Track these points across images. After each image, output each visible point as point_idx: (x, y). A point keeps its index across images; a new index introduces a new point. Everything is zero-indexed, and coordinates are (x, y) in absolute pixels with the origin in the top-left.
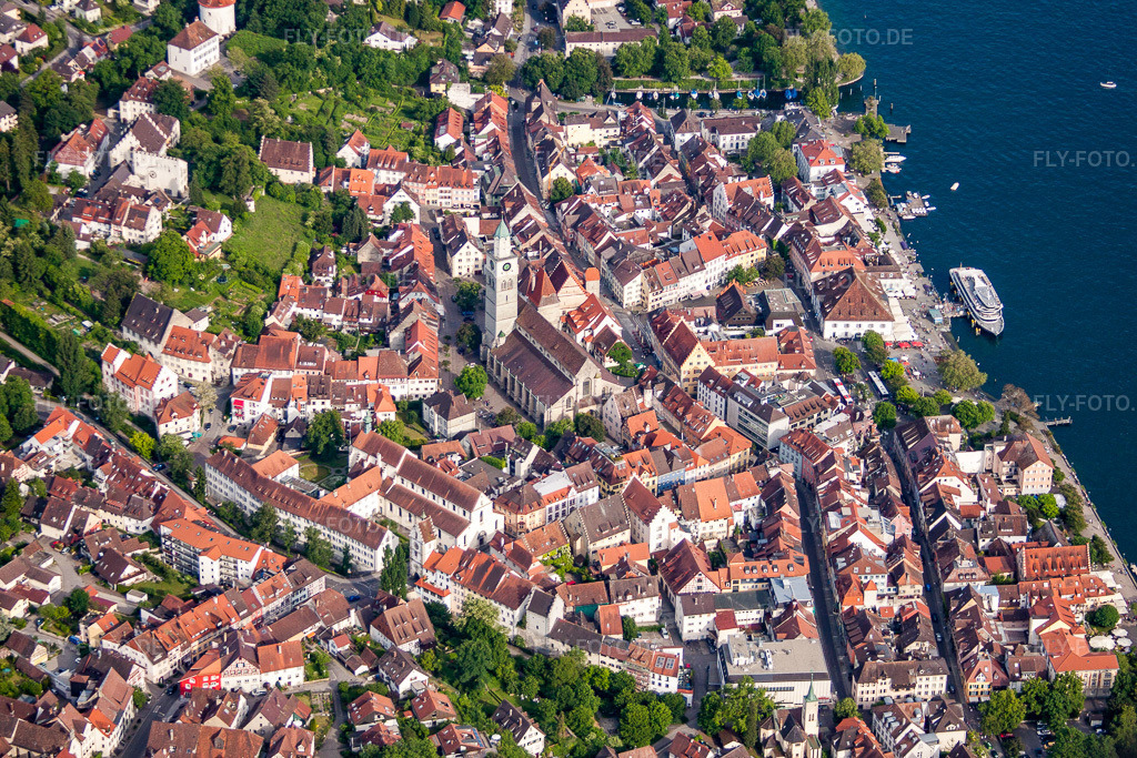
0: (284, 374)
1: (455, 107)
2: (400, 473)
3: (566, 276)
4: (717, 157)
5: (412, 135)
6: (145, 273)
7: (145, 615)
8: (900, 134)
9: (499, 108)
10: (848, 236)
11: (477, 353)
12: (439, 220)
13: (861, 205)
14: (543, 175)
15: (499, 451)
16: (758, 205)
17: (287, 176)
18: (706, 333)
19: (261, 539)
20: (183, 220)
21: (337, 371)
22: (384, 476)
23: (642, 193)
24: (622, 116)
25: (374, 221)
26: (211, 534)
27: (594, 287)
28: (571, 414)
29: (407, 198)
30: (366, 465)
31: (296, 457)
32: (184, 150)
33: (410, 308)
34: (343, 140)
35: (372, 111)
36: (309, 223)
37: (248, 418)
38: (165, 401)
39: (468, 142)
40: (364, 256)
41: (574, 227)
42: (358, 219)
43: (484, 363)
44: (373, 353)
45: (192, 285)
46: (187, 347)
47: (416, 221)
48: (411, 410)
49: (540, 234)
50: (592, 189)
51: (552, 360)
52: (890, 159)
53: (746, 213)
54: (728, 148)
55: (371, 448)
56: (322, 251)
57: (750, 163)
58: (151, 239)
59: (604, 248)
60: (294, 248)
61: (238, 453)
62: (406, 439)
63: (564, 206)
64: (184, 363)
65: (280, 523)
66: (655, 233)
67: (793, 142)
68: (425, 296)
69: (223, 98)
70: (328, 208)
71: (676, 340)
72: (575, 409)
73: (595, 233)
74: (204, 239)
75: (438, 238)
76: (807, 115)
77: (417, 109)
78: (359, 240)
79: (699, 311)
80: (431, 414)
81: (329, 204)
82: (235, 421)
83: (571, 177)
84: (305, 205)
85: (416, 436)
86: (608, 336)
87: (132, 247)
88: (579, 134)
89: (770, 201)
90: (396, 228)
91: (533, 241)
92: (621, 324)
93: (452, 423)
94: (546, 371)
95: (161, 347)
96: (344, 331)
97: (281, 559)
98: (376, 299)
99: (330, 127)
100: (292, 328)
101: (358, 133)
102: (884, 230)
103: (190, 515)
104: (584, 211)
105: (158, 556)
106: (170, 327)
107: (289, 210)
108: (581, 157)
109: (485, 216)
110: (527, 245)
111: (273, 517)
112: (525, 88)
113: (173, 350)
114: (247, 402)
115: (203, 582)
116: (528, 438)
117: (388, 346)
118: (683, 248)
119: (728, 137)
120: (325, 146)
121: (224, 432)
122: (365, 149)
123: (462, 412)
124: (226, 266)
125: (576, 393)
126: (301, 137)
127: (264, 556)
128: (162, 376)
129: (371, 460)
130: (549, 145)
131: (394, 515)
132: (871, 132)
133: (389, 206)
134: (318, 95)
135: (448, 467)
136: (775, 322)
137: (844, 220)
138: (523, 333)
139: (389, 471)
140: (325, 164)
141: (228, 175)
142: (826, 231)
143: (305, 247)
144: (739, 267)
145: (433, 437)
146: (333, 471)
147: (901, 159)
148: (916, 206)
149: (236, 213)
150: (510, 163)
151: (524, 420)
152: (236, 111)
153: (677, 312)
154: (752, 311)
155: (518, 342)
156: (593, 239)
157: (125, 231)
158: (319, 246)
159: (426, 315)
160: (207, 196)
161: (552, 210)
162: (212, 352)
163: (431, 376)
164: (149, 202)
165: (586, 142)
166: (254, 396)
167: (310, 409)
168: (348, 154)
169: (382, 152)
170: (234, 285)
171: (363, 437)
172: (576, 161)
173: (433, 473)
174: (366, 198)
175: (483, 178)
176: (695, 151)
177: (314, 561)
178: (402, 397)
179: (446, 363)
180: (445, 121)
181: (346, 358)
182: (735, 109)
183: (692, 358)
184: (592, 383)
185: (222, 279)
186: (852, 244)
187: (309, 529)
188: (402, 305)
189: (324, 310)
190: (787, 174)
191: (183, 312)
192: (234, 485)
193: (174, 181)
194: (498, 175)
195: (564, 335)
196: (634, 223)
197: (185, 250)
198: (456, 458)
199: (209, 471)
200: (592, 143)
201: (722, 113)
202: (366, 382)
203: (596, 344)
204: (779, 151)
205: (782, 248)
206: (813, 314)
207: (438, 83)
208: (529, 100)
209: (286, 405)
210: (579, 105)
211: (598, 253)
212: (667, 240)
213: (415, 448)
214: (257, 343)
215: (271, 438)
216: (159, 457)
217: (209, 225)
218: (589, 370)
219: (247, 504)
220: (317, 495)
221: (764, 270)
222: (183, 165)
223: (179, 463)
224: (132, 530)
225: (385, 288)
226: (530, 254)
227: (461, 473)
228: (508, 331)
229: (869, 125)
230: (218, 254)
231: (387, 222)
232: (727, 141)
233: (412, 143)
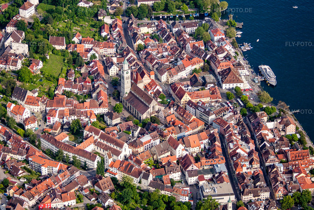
0: (62, 109)
1: (106, 23)
2: (100, 138)
3: (145, 74)
4: (186, 35)
5: (94, 33)
6: (18, 80)
7: (26, 186)
8: (240, 25)
9: (120, 23)
10: (228, 57)
11: (119, 99)
12: (104, 58)
13: (231, 48)
14: (135, 43)
15: (128, 129)
16: (200, 49)
17: (58, 47)
18: (188, 89)
19: (59, 160)
20: (28, 62)
21: (78, 107)
22: (95, 139)
23: (164, 47)
24: (156, 24)
25: (85, 60)
26: (44, 160)
27: (153, 77)
28: (149, 116)
29: (95, 52)
30: (89, 135)
31: (67, 134)
32: (26, 41)
33: (98, 87)
34: (74, 35)
35: (82, 26)
36: (65, 62)
37: (52, 122)
38: (27, 119)
39: (111, 34)
40: (83, 71)
41: (145, 58)
42: (80, 60)
43: (121, 102)
44: (88, 101)
45: (32, 82)
46: (32, 102)
47: (98, 59)
48: (101, 117)
49: (135, 62)
50: (149, 47)
51: (142, 100)
52: (238, 33)
53: (196, 52)
54: (189, 32)
55: (90, 130)
56: (70, 70)
57: (196, 36)
58: (19, 69)
59: (155, 65)
60: (62, 69)
61: (50, 134)
62: (100, 126)
63: (142, 52)
64: (31, 107)
65: (65, 155)
66: (170, 59)
67: (208, 29)
68: (102, 82)
69: (37, 24)
70: (70, 56)
71: (179, 92)
72: (150, 115)
73: (151, 61)
74: (35, 68)
75: (104, 64)
76: (212, 21)
77: (95, 25)
78: (81, 66)
79: (185, 83)
80: (107, 118)
81: (71, 55)
82: (48, 123)
83: (143, 43)
84: (64, 56)
85: (103, 126)
86: (158, 92)
87: (13, 72)
88: (144, 30)
89: (203, 48)
90: (92, 62)
91: (133, 64)
92: (162, 88)
93: (113, 121)
94: (141, 104)
95: (24, 102)
96: (78, 94)
97: (66, 166)
98: (88, 84)
99: (69, 31)
100: (63, 94)
101: (78, 33)
102: (238, 55)
103: (37, 154)
104: (148, 54)
105: (28, 167)
106: (27, 96)
107: (59, 58)
108: (145, 37)
109: (118, 56)
110: (131, 65)
111: (62, 153)
112: (127, 16)
113: (28, 103)
114: (51, 118)
115: (43, 174)
116: (137, 125)
117: (92, 98)
118: (178, 64)
119: (189, 29)
120: (68, 38)
121: (45, 127)
122: (81, 38)
123: (116, 118)
124: (42, 76)
125: (150, 110)
126: (61, 35)
127: (61, 166)
128: (25, 111)
129: (91, 134)
130: (136, 34)
131: (98, 151)
132: (232, 25)
133: (89, 55)
134: (65, 22)
135: (113, 135)
136: (208, 85)
137: (226, 52)
138: (133, 92)
139: (96, 137)
140: (69, 43)
141: (41, 48)
142: (221, 56)
143: (65, 69)
144: (196, 69)
145: (108, 126)
146: (79, 137)
147: (241, 33)
148: (247, 47)
149: (44, 59)
150: (124, 40)
151: (135, 119)
152: (41, 28)
153: (178, 83)
154: (201, 82)
155: (131, 95)
156: (151, 62)
157: (11, 67)
158: (69, 68)
159: (103, 88)
160: (35, 55)
161: (138, 53)
162: (40, 103)
163: (106, 107)
164: (17, 58)
165: (146, 32)
166: (53, 116)
167: (70, 119)
168: (76, 40)
169: (86, 38)
170: (45, 82)
171: (88, 127)
172: (144, 38)
173: (110, 137)
174: (82, 53)
175: (116, 45)
176: (179, 34)
177: (75, 166)
178: (98, 114)
179: (110, 102)
180: (104, 28)
181: (80, 103)
182: (190, 20)
183: (184, 97)
184: (155, 106)
185: (41, 80)
186: (229, 60)
187: (73, 156)
188: (96, 85)
189: (72, 88)
190: (207, 39)
191: (30, 91)
192: (49, 144)
193: (24, 51)
194: (121, 44)
195: (145, 92)
196: (163, 57)
197: (29, 72)
198: (116, 132)
199: (42, 139)
200: (148, 32)
201: (186, 21)
202: (86, 110)
203: (155, 94)
204: (205, 33)
205: (208, 62)
206: (219, 82)
207: (100, 16)
208: (128, 21)
209: (63, 118)
210: (143, 21)
211: (153, 66)
212: (173, 61)
213: (103, 129)
214: (53, 99)
215: (59, 128)
216: (26, 136)
217: (36, 64)
218: (154, 103)
219: (54, 149)
220: (75, 145)
221: (203, 69)
222: (27, 46)
223: (32, 138)
224: (20, 159)
225: (90, 81)
226: (133, 68)
227: (118, 136)
228: (128, 92)
229: (231, 23)
230: (39, 72)
231: (89, 60)
232: (188, 30)
233: (94, 35)
